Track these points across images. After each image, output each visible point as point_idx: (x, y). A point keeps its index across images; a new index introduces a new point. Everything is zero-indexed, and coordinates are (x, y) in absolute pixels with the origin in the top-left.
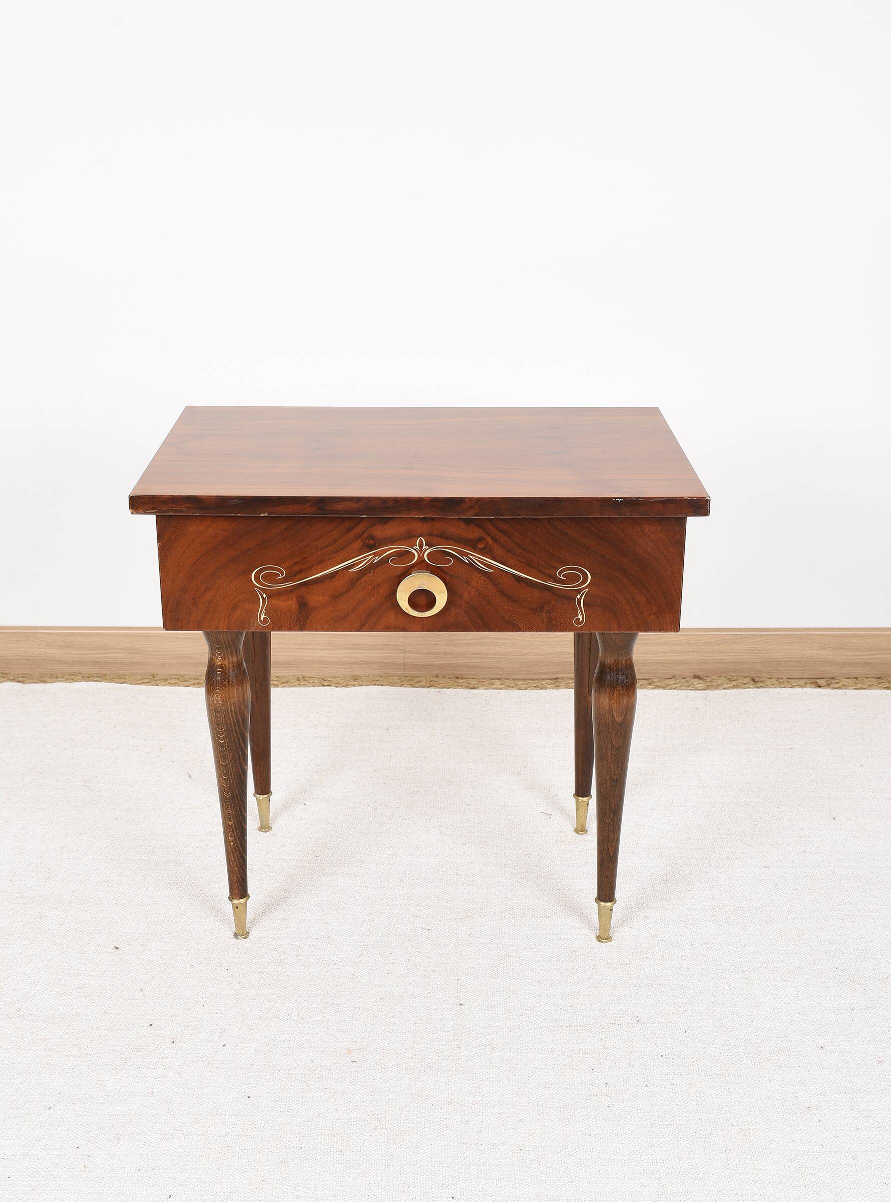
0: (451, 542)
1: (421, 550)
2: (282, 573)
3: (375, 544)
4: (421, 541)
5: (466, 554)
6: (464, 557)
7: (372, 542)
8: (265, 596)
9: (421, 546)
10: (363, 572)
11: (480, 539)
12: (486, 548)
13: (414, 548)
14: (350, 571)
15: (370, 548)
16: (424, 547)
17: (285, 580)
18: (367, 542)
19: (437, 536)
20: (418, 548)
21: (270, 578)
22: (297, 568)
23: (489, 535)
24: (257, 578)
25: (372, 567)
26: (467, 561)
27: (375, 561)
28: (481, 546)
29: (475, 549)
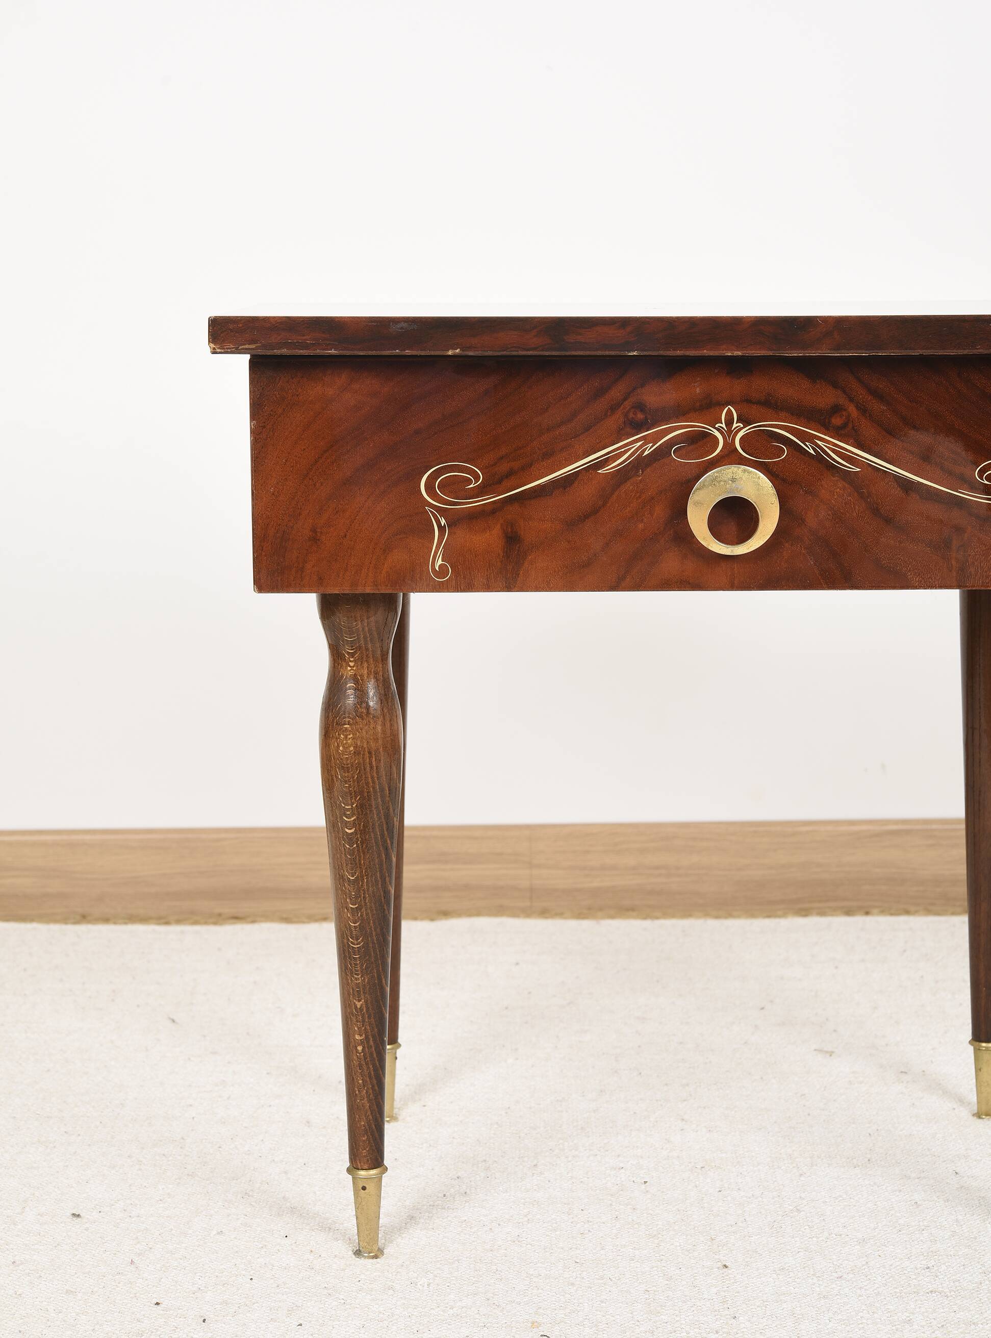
0: (783, 414)
1: (730, 431)
2: (477, 478)
3: (646, 419)
4: (729, 413)
5: (811, 439)
6: (807, 443)
7: (640, 416)
8: (443, 522)
9: (729, 422)
10: (624, 474)
11: (836, 409)
12: (845, 426)
13: (717, 426)
14: (599, 471)
15: (639, 427)
16: (735, 425)
17: (481, 491)
18: (631, 415)
19: (758, 403)
20: (724, 426)
21: (454, 487)
22: (504, 467)
23: (851, 400)
24: (430, 488)
25: (640, 464)
26: (812, 452)
27: (646, 453)
28: (837, 421)
29: (827, 428)
